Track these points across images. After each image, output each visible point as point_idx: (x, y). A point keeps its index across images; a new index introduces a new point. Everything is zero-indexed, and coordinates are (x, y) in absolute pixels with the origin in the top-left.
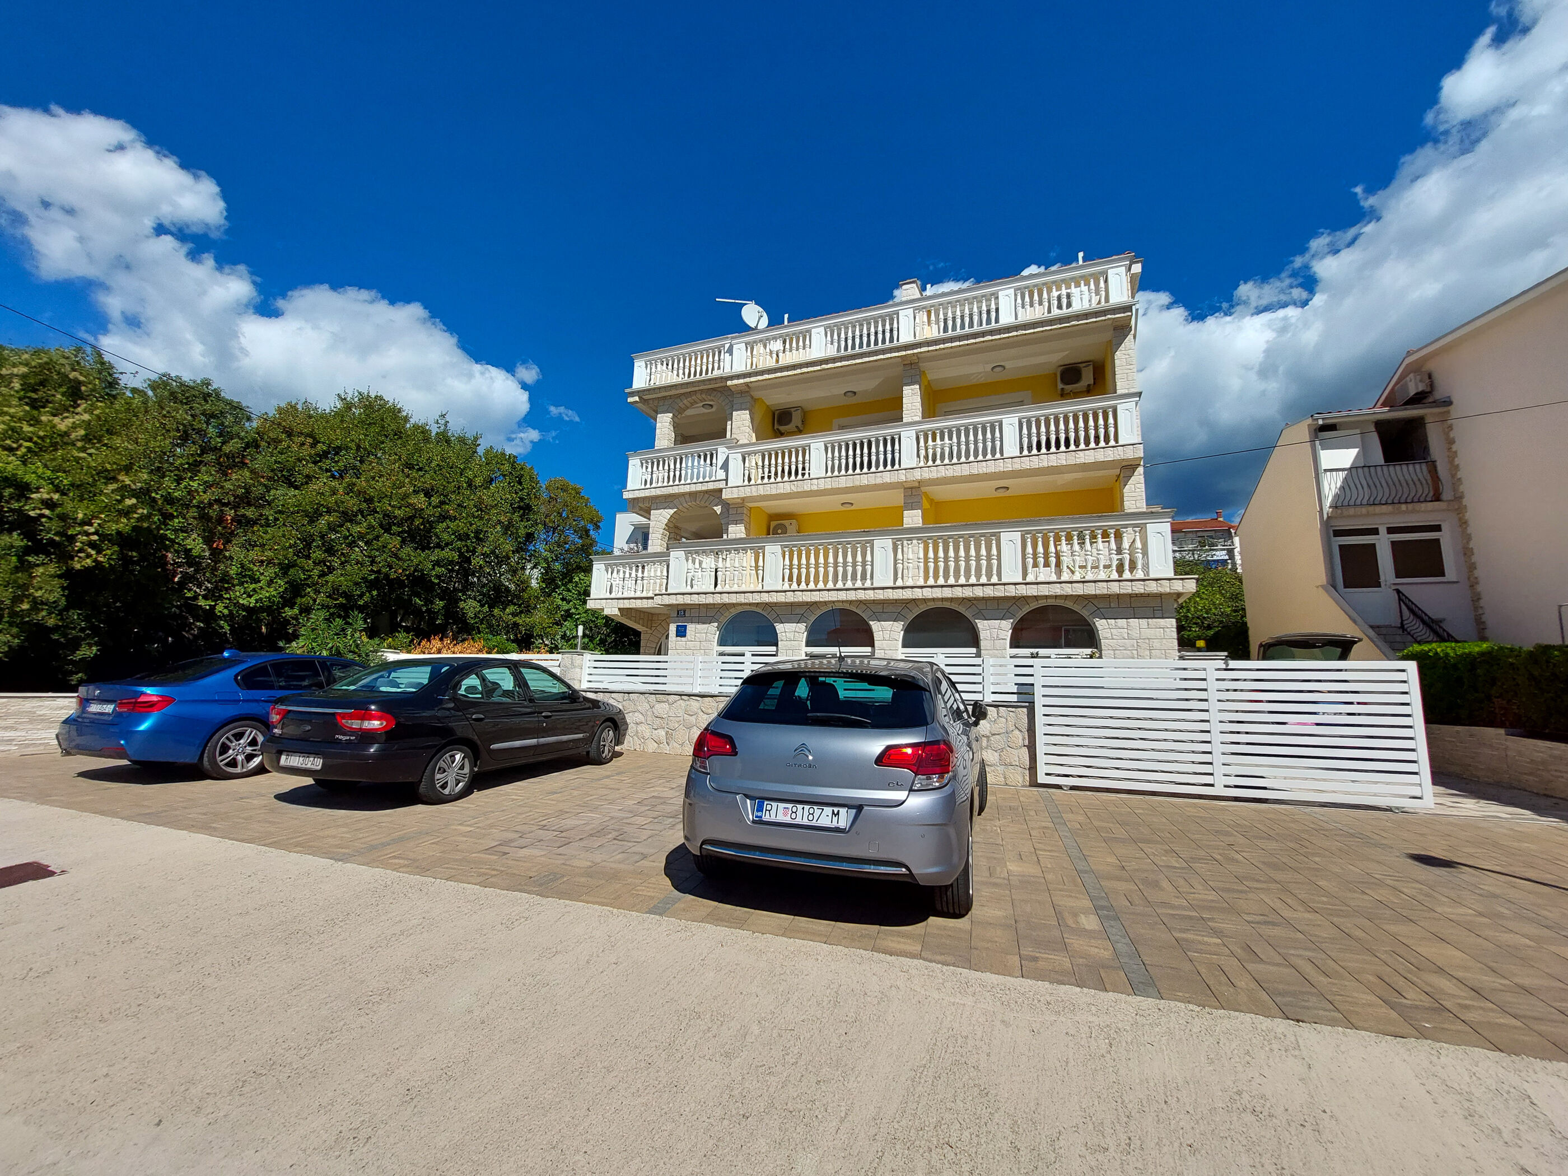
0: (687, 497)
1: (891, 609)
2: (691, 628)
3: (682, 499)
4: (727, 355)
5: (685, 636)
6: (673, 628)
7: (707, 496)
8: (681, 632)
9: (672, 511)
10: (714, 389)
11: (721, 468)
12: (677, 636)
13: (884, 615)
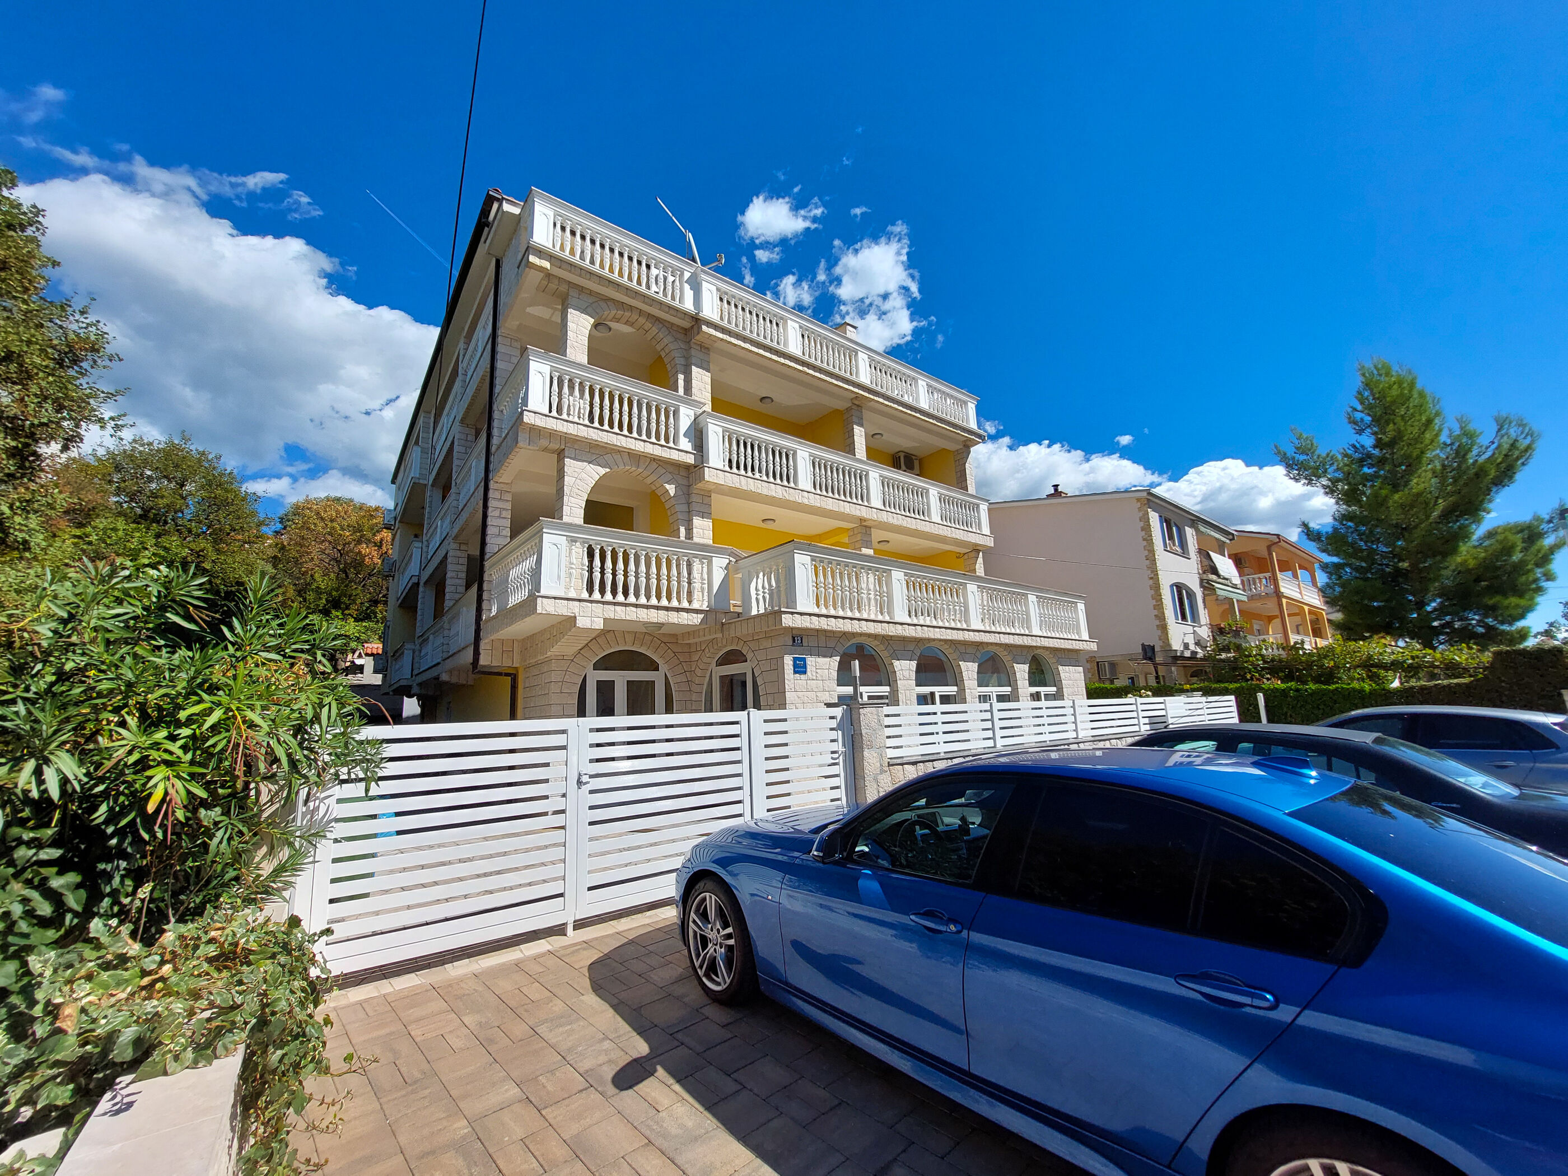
0: (626, 457)
1: (970, 650)
2: (811, 661)
3: (617, 457)
4: (687, 287)
5: (805, 673)
6: (788, 661)
7: (654, 465)
8: (800, 668)
9: (602, 471)
10: (658, 320)
11: (685, 435)
12: (795, 672)
13: (967, 656)
